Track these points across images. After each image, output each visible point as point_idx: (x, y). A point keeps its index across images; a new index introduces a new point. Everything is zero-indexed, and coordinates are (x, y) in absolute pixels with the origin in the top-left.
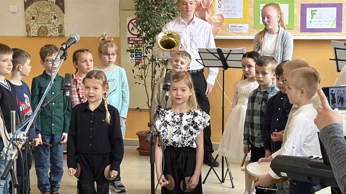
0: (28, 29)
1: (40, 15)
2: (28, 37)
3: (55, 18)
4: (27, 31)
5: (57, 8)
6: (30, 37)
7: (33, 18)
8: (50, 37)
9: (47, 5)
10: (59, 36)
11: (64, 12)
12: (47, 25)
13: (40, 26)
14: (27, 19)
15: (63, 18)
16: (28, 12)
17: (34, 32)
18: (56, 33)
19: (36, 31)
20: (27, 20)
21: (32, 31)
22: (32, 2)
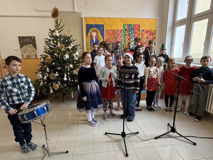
1: (27, 51)
3: (33, 52)
4: (22, 56)
5: (34, 48)
6: (24, 59)
7: (24, 52)
8: (32, 58)
9: (29, 47)
10: (35, 58)
11: (36, 48)
12: (30, 54)
13: (27, 55)
15: (36, 51)
16: (22, 50)
17: (25, 57)
18: (34, 57)
19: (26, 57)
20: (22, 52)
21: (24, 57)
22: (23, 46)
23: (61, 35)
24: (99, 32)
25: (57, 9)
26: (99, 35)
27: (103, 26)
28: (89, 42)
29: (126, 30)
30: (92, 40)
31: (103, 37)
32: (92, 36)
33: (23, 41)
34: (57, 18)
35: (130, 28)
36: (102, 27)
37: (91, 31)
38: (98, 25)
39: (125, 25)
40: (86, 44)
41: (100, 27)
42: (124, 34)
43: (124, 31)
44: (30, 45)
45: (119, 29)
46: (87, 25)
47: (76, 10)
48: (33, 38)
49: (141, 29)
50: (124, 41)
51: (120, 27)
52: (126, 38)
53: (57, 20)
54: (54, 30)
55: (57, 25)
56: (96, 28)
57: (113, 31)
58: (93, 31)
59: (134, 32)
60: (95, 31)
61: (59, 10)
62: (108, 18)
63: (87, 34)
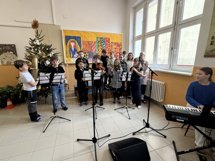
1: (7, 58)
2: (3, 65)
3: (14, 58)
5: (14, 55)
7: (4, 59)
9: (9, 54)
11: (17, 56)
12: (11, 61)
13: (7, 61)
15: (17, 58)
19: (6, 63)
20: (1, 59)
21: (4, 63)
22: (3, 53)
23: (42, 44)
24: (77, 43)
25: (37, 21)
26: (76, 45)
27: (80, 37)
28: (69, 50)
29: (99, 42)
30: (71, 49)
31: (80, 46)
32: (70, 46)
33: (2, 48)
34: (37, 29)
35: (102, 40)
36: (79, 39)
37: (69, 41)
38: (75, 37)
39: (98, 38)
40: (66, 52)
41: (77, 39)
42: (98, 45)
43: (97, 42)
44: (11, 52)
45: (93, 41)
46: (66, 36)
47: (55, 23)
48: (13, 46)
49: (110, 41)
50: (98, 51)
51: (94, 39)
52: (99, 48)
53: (37, 30)
54: (35, 39)
55: (37, 35)
56: (74, 39)
57: (89, 42)
58: (71, 42)
59: (105, 44)
60: (73, 42)
61: (39, 22)
62: (84, 32)
63: (66, 44)
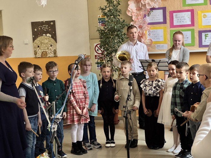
0: (36, 53)
1: (42, 45)
3: (51, 46)
4: (35, 54)
5: (52, 40)
6: (37, 58)
7: (38, 47)
8: (49, 57)
9: (46, 39)
10: (54, 57)
11: (56, 42)
12: (47, 50)
13: (42, 51)
14: (35, 47)
15: (56, 45)
16: (35, 43)
18: (52, 55)
19: (40, 54)
22: (37, 37)
33: (38, 29)
44: (48, 35)
48: (52, 23)
